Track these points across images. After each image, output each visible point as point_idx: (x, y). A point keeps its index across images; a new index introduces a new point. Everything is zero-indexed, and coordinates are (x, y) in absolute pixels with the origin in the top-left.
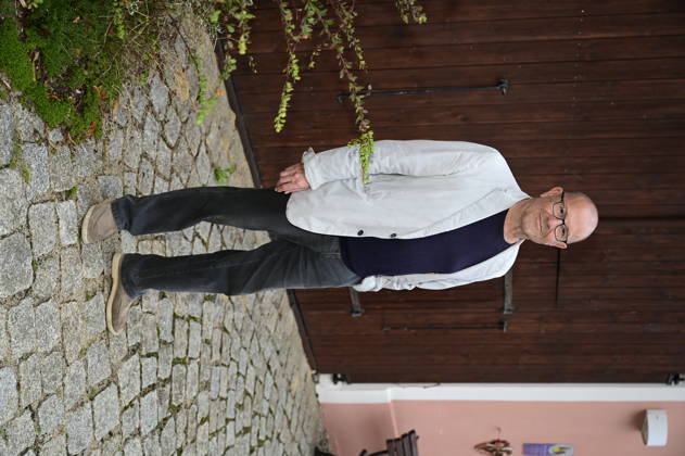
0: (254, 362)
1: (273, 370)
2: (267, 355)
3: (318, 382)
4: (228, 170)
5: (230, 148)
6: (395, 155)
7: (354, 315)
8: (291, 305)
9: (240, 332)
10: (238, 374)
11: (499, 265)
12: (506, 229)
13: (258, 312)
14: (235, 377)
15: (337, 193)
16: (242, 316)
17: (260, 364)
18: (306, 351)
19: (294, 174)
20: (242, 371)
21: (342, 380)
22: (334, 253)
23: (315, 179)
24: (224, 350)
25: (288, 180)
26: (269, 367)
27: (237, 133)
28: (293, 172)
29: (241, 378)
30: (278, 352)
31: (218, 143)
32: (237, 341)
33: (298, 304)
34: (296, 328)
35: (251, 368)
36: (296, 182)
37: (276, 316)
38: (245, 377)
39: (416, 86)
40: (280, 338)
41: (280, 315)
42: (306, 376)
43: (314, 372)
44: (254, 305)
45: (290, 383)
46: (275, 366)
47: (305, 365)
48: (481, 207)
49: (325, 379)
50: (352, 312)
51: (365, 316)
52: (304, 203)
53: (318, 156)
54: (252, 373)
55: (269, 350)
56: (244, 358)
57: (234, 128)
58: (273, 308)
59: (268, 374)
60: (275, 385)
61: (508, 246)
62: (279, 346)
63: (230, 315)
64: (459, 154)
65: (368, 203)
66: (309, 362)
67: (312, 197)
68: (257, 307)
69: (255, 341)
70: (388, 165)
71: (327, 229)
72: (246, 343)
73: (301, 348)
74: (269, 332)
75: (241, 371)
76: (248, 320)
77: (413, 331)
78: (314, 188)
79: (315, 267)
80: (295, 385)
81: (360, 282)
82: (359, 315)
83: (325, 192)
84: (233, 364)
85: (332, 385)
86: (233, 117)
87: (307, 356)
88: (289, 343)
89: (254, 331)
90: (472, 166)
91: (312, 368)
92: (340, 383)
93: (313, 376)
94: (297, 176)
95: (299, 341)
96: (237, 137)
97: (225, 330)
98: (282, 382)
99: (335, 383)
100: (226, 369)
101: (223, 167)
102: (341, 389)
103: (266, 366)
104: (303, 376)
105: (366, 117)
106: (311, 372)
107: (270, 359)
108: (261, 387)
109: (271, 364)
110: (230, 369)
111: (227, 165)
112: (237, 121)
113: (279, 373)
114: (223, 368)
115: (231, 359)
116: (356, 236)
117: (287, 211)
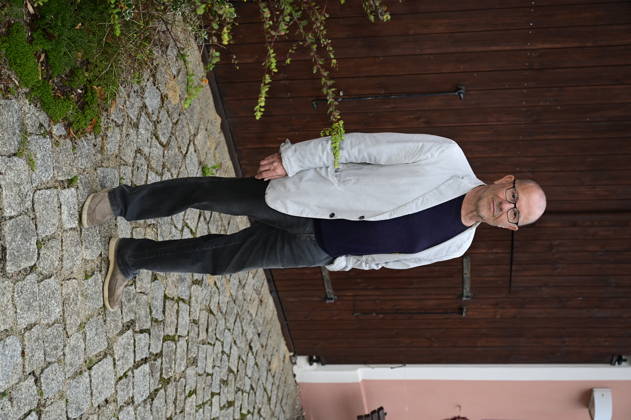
0: (238, 342)
1: (254, 350)
2: (249, 337)
3: (295, 363)
4: (214, 168)
5: (216, 148)
6: (362, 146)
7: (328, 301)
8: (271, 292)
9: (225, 315)
10: (223, 352)
11: (458, 246)
12: (463, 212)
13: (241, 298)
14: (220, 355)
15: (310, 180)
16: (226, 300)
17: (243, 345)
18: (284, 335)
19: (272, 163)
20: (227, 350)
21: (317, 361)
22: (308, 235)
23: (292, 167)
24: (210, 330)
25: (267, 168)
26: (251, 348)
27: (222, 134)
28: (271, 160)
29: (225, 357)
30: (259, 335)
31: (206, 143)
32: (222, 322)
33: (277, 292)
34: (276, 313)
35: (234, 347)
36: (274, 170)
37: (257, 302)
38: (229, 356)
39: (383, 92)
40: (261, 322)
41: (261, 301)
42: (284, 357)
43: (292, 354)
44: (237, 291)
45: (270, 363)
46: (256, 346)
47: (284, 348)
48: (441, 193)
49: (302, 360)
50: (326, 298)
51: (338, 303)
52: (282, 189)
53: (294, 147)
54: (235, 352)
55: (250, 333)
56: (228, 338)
57: (219, 130)
58: (255, 295)
59: (250, 354)
60: (256, 364)
61: (465, 228)
62: (260, 329)
63: (215, 299)
64: (421, 144)
65: (339, 189)
66: (287, 345)
67: (289, 184)
68: (241, 292)
69: (238, 324)
70: (356, 154)
71: (302, 213)
72: (230, 325)
73: (280, 332)
74: (251, 315)
75: (225, 350)
76: (232, 304)
77: (381, 316)
78: (290, 175)
79: (291, 249)
80: (274, 365)
81: (332, 262)
82: (333, 301)
83: (301, 179)
84: (218, 343)
85: (308, 366)
86: (219, 120)
87: (285, 340)
88: (269, 327)
89: (238, 314)
90: (432, 155)
91: (290, 351)
92: (315, 364)
93: (290, 357)
94: (275, 164)
95: (278, 325)
96: (223, 139)
97: (211, 312)
98: (262, 362)
99: (311, 364)
100: (211, 347)
101: (209, 166)
102: (316, 370)
103: (248, 347)
104: (282, 357)
105: (337, 108)
106: (289, 354)
107: (251, 341)
108: (244, 365)
109: (252, 344)
110: (216, 348)
111: (213, 163)
112: (222, 124)
113: (260, 354)
114: (209, 346)
115: (217, 339)
116: (328, 218)
117: (266, 196)
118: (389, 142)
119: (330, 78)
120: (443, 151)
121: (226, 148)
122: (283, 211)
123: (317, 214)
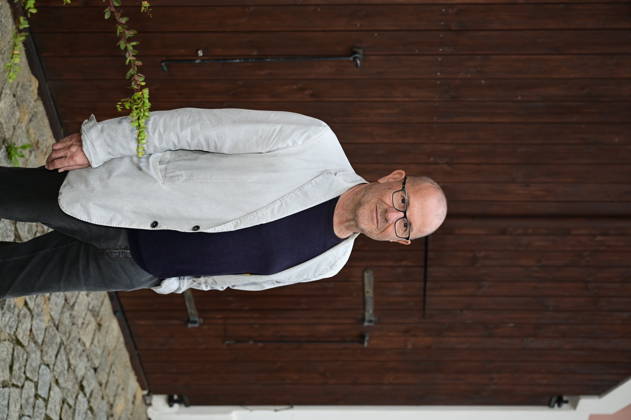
0: (61, 381)
1: (88, 390)
2: (80, 373)
3: (150, 405)
4: (24, 147)
5: (30, 120)
6: (198, 127)
7: (190, 325)
8: (115, 312)
9: (41, 347)
10: (37, 396)
11: (330, 263)
12: (336, 219)
13: (67, 321)
14: (32, 400)
15: (125, 175)
16: (44, 326)
17: (69, 384)
18: (134, 368)
19: (69, 147)
20: (43, 392)
21: (180, 401)
22: (121, 249)
23: (96, 154)
24: (16, 367)
25: (61, 154)
26: (82, 388)
27: (40, 104)
28: (69, 143)
29: (40, 402)
30: (95, 370)
31: (13, 114)
32: (35, 357)
33: (123, 312)
34: (122, 339)
35: (56, 388)
36: (72, 157)
37: (93, 325)
38: (46, 401)
40: (99, 352)
41: (100, 325)
42: (135, 397)
43: (145, 392)
44: (62, 313)
45: (112, 406)
46: (91, 385)
47: (133, 384)
48: (306, 194)
49: (159, 401)
50: (189, 321)
51: (205, 327)
52: (82, 187)
53: (100, 126)
54: (56, 395)
55: (81, 367)
56: (46, 376)
57: (36, 96)
58: (89, 317)
59: (81, 396)
60: (91, 409)
61: (338, 241)
62: (97, 363)
63: (26, 324)
64: (278, 127)
65: (164, 187)
66: (139, 380)
67: (94, 180)
68: (67, 314)
69: (62, 356)
70: (189, 139)
71: (111, 220)
72: (50, 358)
73: (129, 364)
74: (84, 345)
75: (40, 392)
76: (53, 330)
77: (260, 345)
78: (94, 165)
80: (119, 408)
81: (158, 284)
82: (196, 325)
83: (110, 173)
84: (29, 387)
85: (166, 408)
86: (35, 84)
87: (137, 374)
88: (111, 358)
89: (62, 343)
90: (294, 143)
91: (143, 389)
92: (176, 406)
93: (144, 396)
94: (74, 149)
95: (125, 356)
96: (41, 108)
97: (18, 343)
98: (101, 406)
99: (171, 406)
100: (17, 391)
101: (19, 144)
102: (178, 413)
103: (77, 387)
104: (130, 398)
105: (140, 70)
106: (141, 393)
107: (83, 378)
108: (70, 412)
109: (85, 383)
110: (24, 391)
111: (25, 141)
112: (39, 89)
113: (97, 394)
114: (13, 389)
115: (27, 378)
116: (149, 228)
117: (60, 197)
118: (234, 122)
119: (129, 26)
120: (308, 137)
121: (46, 122)
122: (84, 218)
123: (132, 223)
